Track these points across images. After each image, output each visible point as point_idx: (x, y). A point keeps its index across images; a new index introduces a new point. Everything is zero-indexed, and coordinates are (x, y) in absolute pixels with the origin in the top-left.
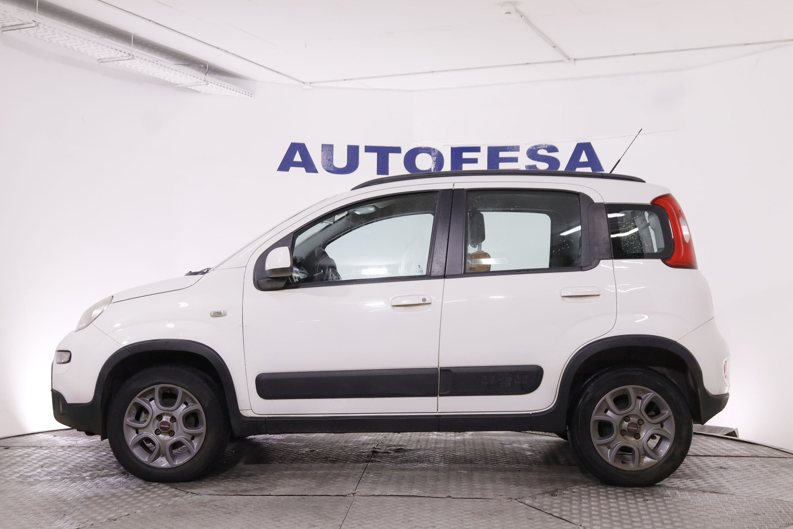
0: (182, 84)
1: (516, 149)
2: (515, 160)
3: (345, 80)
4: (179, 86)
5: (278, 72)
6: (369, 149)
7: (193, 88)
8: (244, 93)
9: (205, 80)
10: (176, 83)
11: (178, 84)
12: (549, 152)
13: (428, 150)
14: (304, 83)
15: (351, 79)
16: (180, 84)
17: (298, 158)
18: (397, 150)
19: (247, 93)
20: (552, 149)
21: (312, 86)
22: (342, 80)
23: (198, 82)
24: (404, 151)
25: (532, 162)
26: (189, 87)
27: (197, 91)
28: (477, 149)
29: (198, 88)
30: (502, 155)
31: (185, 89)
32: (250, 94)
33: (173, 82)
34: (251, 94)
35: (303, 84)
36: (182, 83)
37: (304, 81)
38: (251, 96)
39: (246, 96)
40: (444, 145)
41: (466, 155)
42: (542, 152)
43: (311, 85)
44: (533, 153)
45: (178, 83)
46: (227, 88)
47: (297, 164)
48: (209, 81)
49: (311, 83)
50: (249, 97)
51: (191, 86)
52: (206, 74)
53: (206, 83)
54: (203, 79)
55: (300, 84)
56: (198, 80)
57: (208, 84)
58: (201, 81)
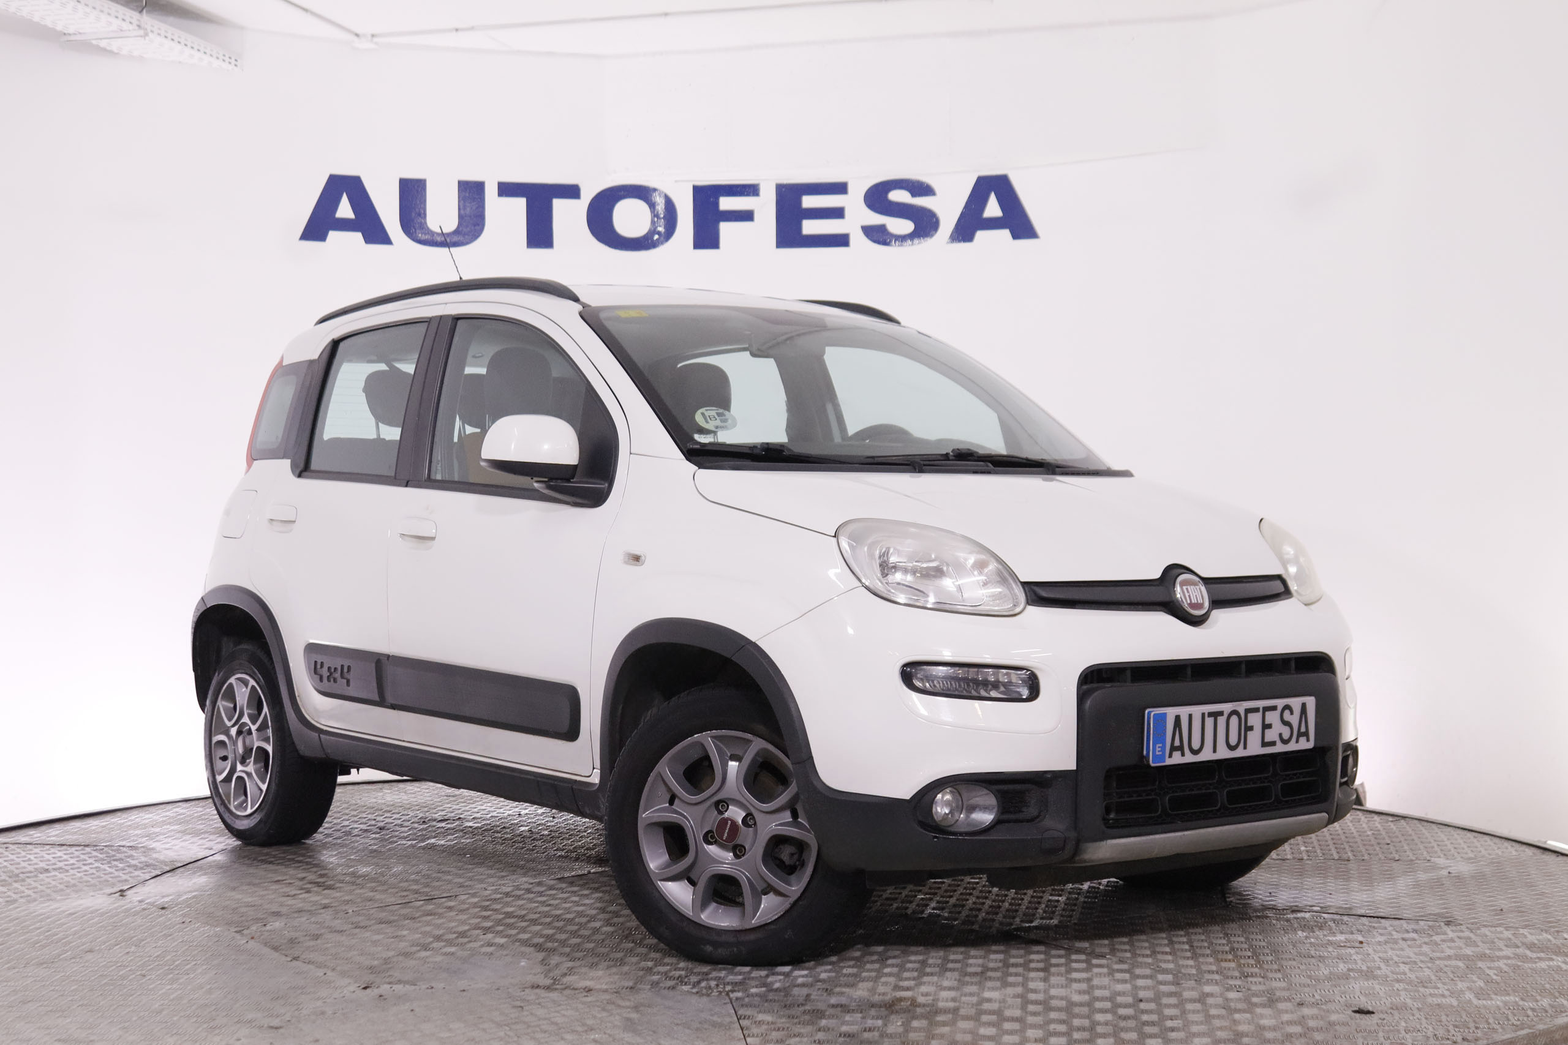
0: (80, 33)
1: (840, 188)
2: (837, 213)
3: (457, 30)
4: (72, 38)
6: (507, 190)
7: (103, 44)
8: (221, 57)
9: (138, 26)
10: (66, 32)
11: (69, 34)
12: (914, 195)
13: (641, 192)
14: (357, 35)
15: (472, 28)
17: (345, 210)
18: (571, 192)
19: (227, 59)
20: (921, 189)
21: (376, 43)
22: (450, 30)
23: (121, 30)
24: (587, 195)
25: (876, 219)
26: (94, 42)
27: (111, 52)
28: (750, 190)
29: (114, 46)
30: (809, 202)
31: (88, 47)
32: (233, 62)
33: (59, 28)
34: (236, 60)
35: (355, 38)
36: (81, 31)
37: (358, 32)
38: (236, 65)
39: (225, 65)
40: (676, 181)
41: (726, 203)
42: (898, 196)
43: (375, 40)
44: (877, 199)
45: (71, 31)
46: (186, 45)
47: (344, 225)
48: (149, 28)
49: (373, 36)
50: (231, 67)
51: (101, 39)
52: (141, 12)
53: (141, 32)
54: (135, 22)
55: (350, 37)
56: (125, 26)
57: (146, 35)
58: (131, 27)
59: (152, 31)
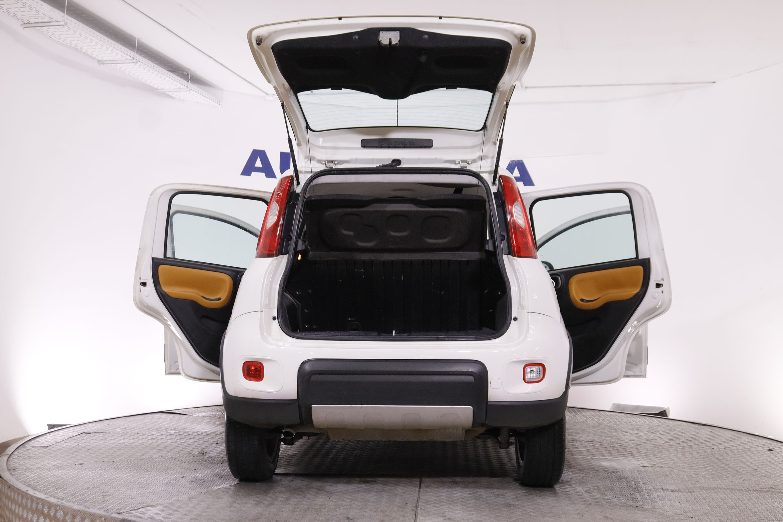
0: (163, 89)
4: (159, 91)
5: (251, 83)
7: (170, 94)
8: (215, 101)
9: (187, 87)
11: (158, 89)
16: (161, 89)
19: (217, 102)
23: (180, 88)
26: (167, 93)
27: (172, 97)
29: (175, 94)
31: (164, 94)
32: (218, 102)
33: (155, 87)
34: (220, 102)
35: (266, 95)
36: (163, 88)
38: (219, 104)
39: (215, 104)
45: (160, 88)
46: (203, 95)
48: (190, 88)
51: (170, 92)
52: (188, 81)
53: (188, 89)
54: (186, 85)
55: (264, 95)
56: (182, 86)
57: (190, 90)
58: (184, 87)
59: (191, 89)
